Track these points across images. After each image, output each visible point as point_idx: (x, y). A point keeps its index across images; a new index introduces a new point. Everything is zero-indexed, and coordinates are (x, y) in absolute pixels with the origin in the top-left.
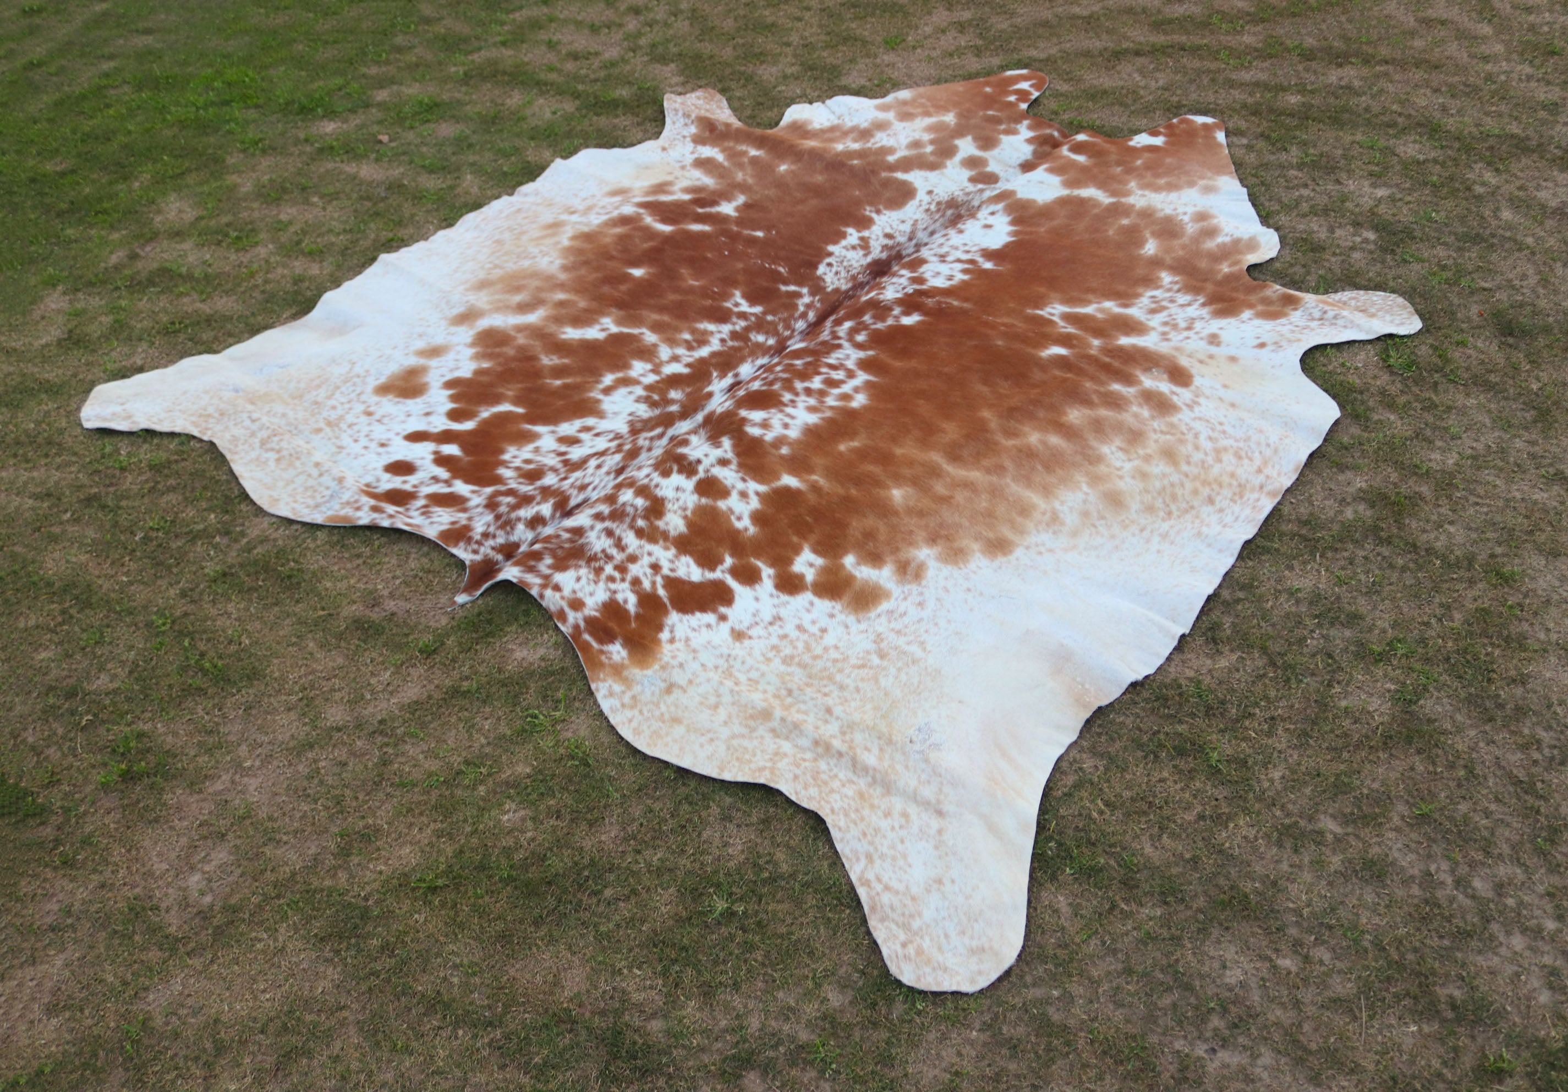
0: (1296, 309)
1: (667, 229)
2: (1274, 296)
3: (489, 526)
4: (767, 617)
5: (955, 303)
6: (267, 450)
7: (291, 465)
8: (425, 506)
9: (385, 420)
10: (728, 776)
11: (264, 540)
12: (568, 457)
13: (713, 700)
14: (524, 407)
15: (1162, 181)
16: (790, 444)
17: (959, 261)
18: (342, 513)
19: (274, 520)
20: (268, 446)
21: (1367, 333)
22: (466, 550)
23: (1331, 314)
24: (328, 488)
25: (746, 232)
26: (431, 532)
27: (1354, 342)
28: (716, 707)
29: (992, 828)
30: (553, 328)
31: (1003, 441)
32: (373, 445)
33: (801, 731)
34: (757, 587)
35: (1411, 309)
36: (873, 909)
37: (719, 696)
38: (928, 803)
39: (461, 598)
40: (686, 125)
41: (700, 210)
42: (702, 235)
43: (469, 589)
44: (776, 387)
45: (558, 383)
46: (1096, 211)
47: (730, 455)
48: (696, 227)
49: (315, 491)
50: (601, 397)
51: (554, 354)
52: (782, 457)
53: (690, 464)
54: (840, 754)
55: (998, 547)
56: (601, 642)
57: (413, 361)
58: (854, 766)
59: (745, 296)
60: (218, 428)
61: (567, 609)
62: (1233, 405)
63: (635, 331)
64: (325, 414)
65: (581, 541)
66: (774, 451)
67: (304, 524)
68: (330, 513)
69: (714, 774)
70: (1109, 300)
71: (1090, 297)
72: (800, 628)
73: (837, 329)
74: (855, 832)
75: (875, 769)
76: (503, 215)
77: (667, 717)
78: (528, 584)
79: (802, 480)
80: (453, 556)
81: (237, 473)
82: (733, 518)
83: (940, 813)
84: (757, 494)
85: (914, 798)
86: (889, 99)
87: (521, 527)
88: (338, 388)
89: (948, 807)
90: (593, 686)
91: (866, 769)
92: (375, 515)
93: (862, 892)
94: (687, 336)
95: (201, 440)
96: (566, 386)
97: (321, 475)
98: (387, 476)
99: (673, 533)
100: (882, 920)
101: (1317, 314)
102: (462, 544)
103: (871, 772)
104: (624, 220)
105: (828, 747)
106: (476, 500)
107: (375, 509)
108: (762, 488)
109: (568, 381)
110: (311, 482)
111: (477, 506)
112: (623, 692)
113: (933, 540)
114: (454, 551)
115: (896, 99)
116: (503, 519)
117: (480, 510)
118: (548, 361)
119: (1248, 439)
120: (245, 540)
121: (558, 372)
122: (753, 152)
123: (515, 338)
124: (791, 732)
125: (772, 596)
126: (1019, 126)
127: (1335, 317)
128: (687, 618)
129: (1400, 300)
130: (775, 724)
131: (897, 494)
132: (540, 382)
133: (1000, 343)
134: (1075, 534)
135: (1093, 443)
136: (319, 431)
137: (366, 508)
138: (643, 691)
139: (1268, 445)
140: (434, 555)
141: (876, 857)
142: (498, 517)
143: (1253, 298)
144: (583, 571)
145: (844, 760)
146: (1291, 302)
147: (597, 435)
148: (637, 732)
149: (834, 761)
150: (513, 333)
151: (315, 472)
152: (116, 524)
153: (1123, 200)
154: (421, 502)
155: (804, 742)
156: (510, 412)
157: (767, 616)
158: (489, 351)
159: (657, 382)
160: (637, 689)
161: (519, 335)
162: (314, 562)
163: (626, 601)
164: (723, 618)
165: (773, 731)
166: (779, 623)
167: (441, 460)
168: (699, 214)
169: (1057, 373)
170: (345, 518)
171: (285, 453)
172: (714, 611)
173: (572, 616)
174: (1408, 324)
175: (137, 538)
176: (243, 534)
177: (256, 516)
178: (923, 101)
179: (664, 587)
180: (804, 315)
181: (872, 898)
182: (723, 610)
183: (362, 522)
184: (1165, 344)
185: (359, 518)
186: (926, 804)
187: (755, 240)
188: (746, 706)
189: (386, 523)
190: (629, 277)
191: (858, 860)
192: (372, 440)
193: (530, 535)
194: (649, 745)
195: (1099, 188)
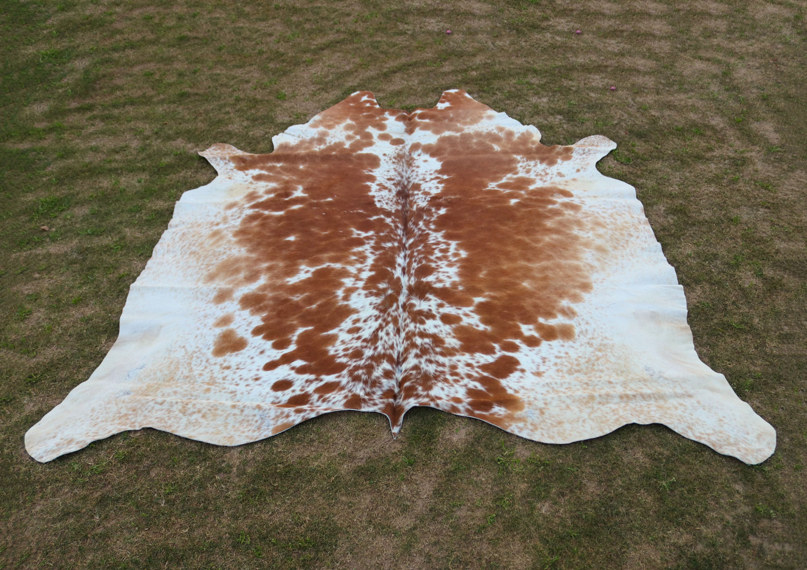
0: (572, 153)
1: (281, 213)
2: (561, 150)
3: (364, 389)
4: (540, 361)
5: (453, 197)
6: (191, 415)
7: (215, 415)
8: (320, 397)
9: (241, 366)
10: (607, 431)
11: (245, 463)
12: (363, 338)
13: (563, 406)
14: (312, 326)
15: (468, 120)
16: (460, 284)
17: (432, 179)
18: (279, 423)
19: (239, 449)
20: (189, 412)
21: (604, 152)
22: (369, 406)
23: (586, 150)
24: (255, 415)
25: (322, 201)
26: (339, 407)
27: (603, 158)
28: (568, 407)
29: (713, 390)
30: (279, 282)
31: (537, 245)
32: (250, 382)
33: (611, 396)
34: (521, 350)
35: (607, 139)
36: (714, 445)
37: (564, 402)
38: (683, 395)
39: (396, 430)
40: (226, 164)
41: (287, 199)
42: (301, 209)
43: (395, 423)
44: (424, 262)
45: (314, 306)
46: (458, 140)
47: (439, 301)
48: (296, 207)
49: (248, 421)
50: (346, 303)
51: (296, 293)
52: (462, 291)
53: (427, 313)
54: (634, 396)
55: (586, 287)
56: (487, 410)
57: (219, 331)
58: (643, 398)
59: (359, 229)
60: (139, 419)
61: (455, 405)
62: (595, 197)
63: (325, 266)
64: (200, 380)
65: (422, 372)
66: (456, 290)
67: (261, 441)
68: (271, 427)
69: (601, 434)
70: (508, 173)
71: (499, 175)
72: (557, 357)
73: (419, 227)
74: (676, 422)
75: (653, 394)
76: (177, 239)
77: (554, 424)
78: (426, 404)
79: (485, 297)
80: (364, 413)
81: (186, 436)
82: (474, 327)
83: (690, 396)
84: (472, 312)
85: (676, 396)
86: (311, 122)
87: (384, 381)
88: (190, 364)
89: (691, 392)
90: (508, 430)
91: (649, 396)
92: (302, 414)
93: (703, 441)
94: (354, 258)
95: (135, 431)
96: (320, 306)
97: (242, 411)
98: (279, 393)
99: (457, 347)
100: (721, 447)
101: (581, 152)
102: (363, 405)
103: (652, 396)
104: (252, 218)
105: (627, 396)
106: (344, 381)
107: (298, 411)
108: (471, 308)
109: (319, 303)
110: (240, 418)
111: (348, 383)
112: (525, 425)
113: (561, 296)
114: (363, 410)
115: (315, 121)
116: (370, 382)
117: (351, 384)
118: (297, 298)
119: (615, 207)
120: (235, 469)
121: (309, 301)
122: (279, 165)
123: (265, 295)
124: (607, 399)
125: (531, 351)
126: (385, 116)
127: (589, 150)
128: (508, 379)
129: (601, 136)
130: (598, 399)
131: (526, 284)
132: (304, 310)
133: (489, 206)
134: (603, 269)
135: (568, 232)
136: (208, 390)
137: (293, 414)
138: (533, 419)
139: (624, 206)
140: (353, 418)
141: (691, 426)
142: (366, 382)
143: (553, 154)
144: (440, 384)
145: (637, 398)
146: (568, 150)
147: (365, 321)
148: (553, 438)
149: (634, 401)
150: (260, 293)
151: (237, 411)
152: (138, 506)
153: (463, 132)
154: (316, 396)
155: (617, 400)
156: (306, 331)
157: (538, 360)
158: (257, 307)
159: (366, 284)
160: (529, 420)
161: (265, 292)
162: (292, 457)
163: (476, 387)
164: (523, 371)
165: (600, 403)
166: (547, 360)
167: (301, 371)
168: (287, 201)
169: (524, 210)
170: (284, 425)
171: (204, 411)
172: (516, 370)
173: (460, 406)
174: (613, 146)
175: (163, 505)
176: (230, 466)
177: (225, 452)
178: (329, 118)
179: (483, 371)
180: (397, 227)
181: (709, 442)
182: (519, 367)
183: (297, 422)
184: (546, 183)
185: (294, 421)
186: (682, 396)
187: (330, 203)
188: (580, 399)
189: (313, 415)
190: (289, 243)
191: (687, 431)
192: (246, 380)
193: (393, 382)
194: (563, 439)
195: (449, 130)
